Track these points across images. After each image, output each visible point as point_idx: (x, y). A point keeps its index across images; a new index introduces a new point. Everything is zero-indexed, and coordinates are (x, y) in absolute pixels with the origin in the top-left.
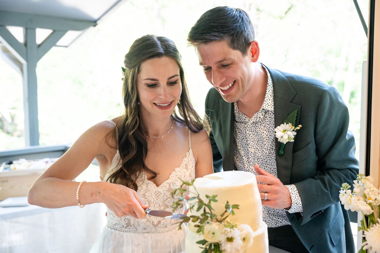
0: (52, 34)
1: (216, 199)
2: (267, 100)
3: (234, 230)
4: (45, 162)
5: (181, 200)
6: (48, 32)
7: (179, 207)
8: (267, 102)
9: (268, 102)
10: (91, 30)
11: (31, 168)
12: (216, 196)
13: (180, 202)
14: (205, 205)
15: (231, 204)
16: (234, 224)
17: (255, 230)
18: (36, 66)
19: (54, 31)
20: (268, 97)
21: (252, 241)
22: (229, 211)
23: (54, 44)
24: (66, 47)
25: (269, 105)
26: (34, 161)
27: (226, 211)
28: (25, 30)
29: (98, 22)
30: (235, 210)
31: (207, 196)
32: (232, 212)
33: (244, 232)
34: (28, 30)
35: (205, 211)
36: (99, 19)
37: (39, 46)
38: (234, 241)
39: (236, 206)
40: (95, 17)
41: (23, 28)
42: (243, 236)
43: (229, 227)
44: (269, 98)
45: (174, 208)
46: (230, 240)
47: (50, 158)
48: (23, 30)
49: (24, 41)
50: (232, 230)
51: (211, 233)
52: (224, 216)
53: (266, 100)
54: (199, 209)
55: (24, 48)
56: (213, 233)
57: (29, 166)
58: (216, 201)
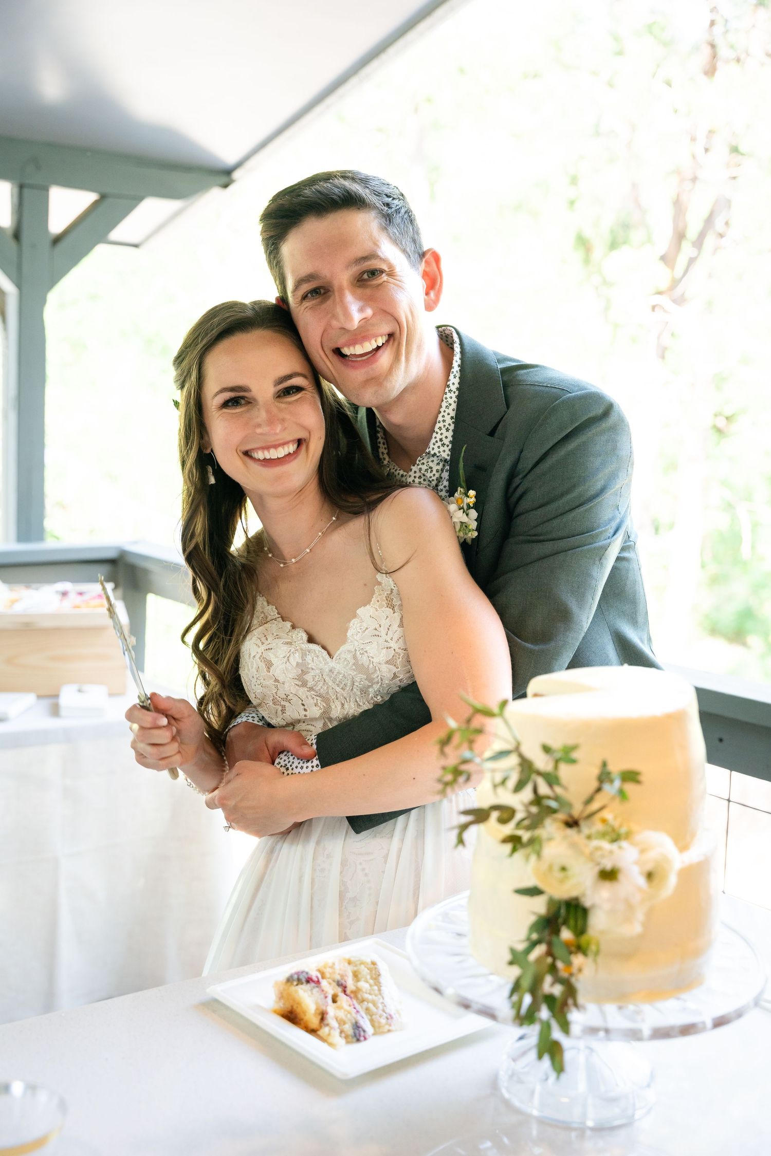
0: (96, 204)
1: (575, 755)
2: (440, 428)
3: (620, 848)
4: (57, 592)
5: (465, 761)
6: (86, 198)
7: (461, 779)
8: (439, 434)
9: (441, 434)
10: (215, 196)
11: (18, 608)
12: (574, 748)
13: (464, 767)
14: (539, 773)
15: (615, 768)
16: (623, 830)
17: (683, 847)
18: (43, 301)
19: (103, 197)
20: (444, 421)
21: (672, 880)
22: (610, 790)
23: (101, 236)
24: (136, 246)
25: (443, 445)
26: (28, 587)
27: (599, 790)
28: (16, 190)
29: (236, 175)
30: (629, 788)
31: (547, 749)
32: (621, 793)
33: (652, 855)
34: (26, 191)
35: (535, 790)
36: (239, 165)
37: (57, 240)
38: (621, 877)
39: (631, 776)
40: (229, 157)
41: (13, 184)
42: (649, 867)
43: (608, 837)
44: (446, 424)
45: (447, 784)
46: (609, 875)
47: (73, 581)
48: (12, 189)
49: (12, 223)
50: (614, 847)
51: (556, 868)
52: (595, 806)
53: (438, 431)
54: (519, 787)
55: (12, 244)
56: (563, 869)
57: (14, 602)
58: (573, 761)
